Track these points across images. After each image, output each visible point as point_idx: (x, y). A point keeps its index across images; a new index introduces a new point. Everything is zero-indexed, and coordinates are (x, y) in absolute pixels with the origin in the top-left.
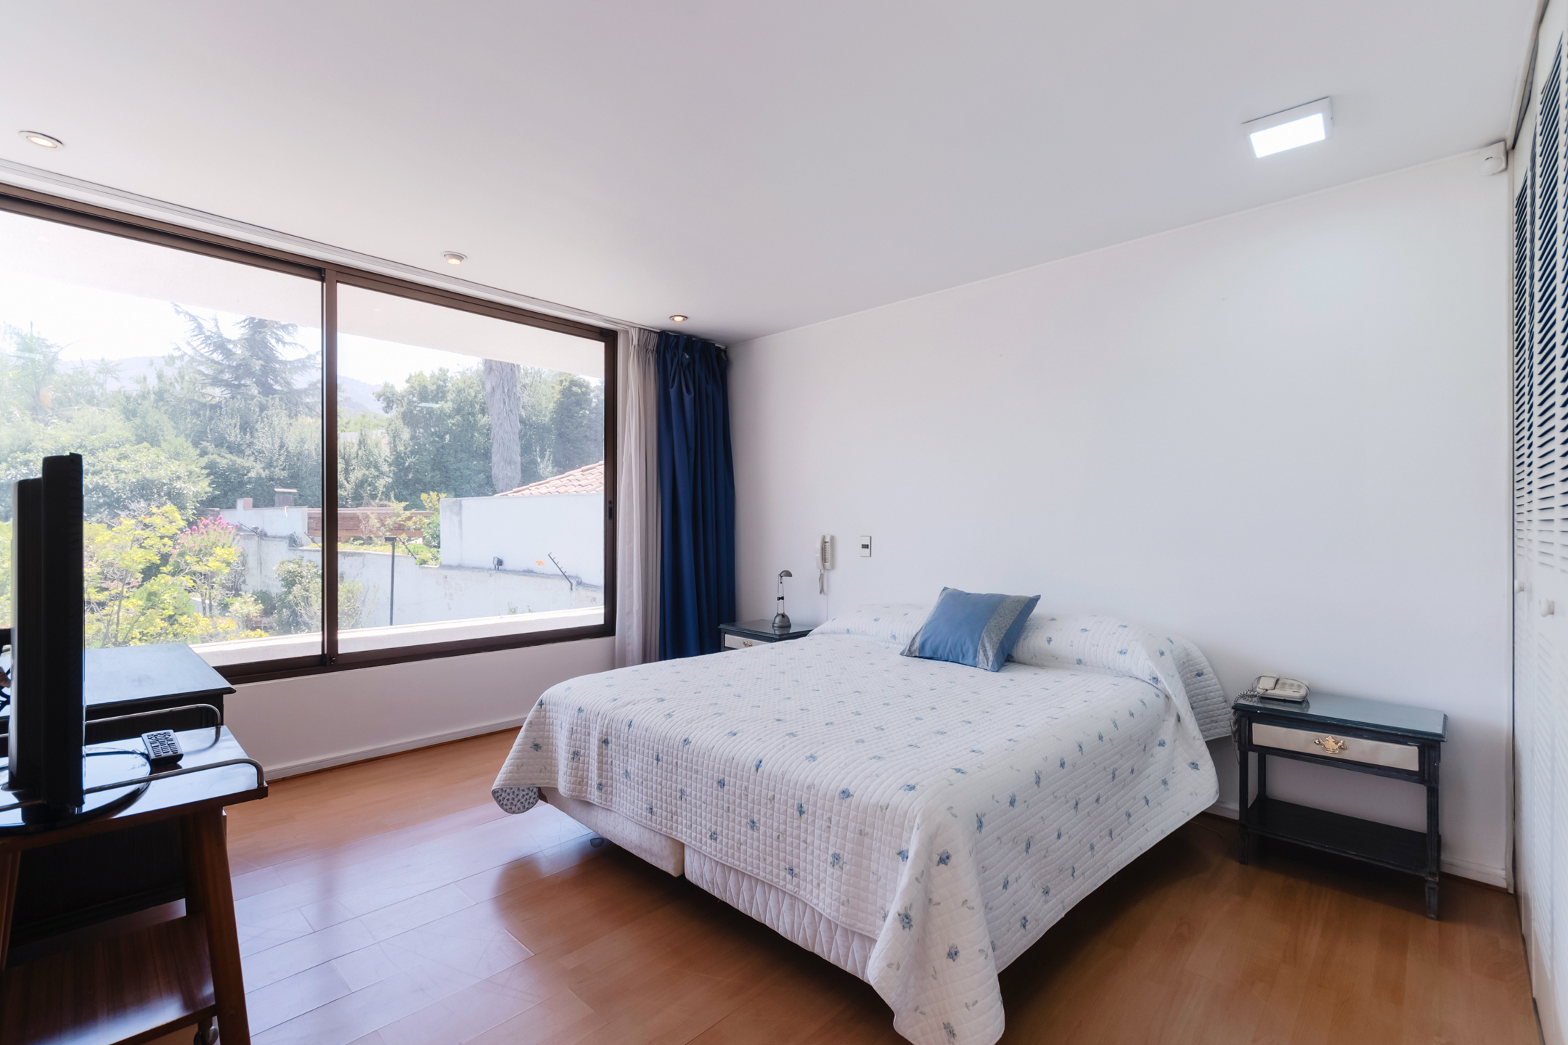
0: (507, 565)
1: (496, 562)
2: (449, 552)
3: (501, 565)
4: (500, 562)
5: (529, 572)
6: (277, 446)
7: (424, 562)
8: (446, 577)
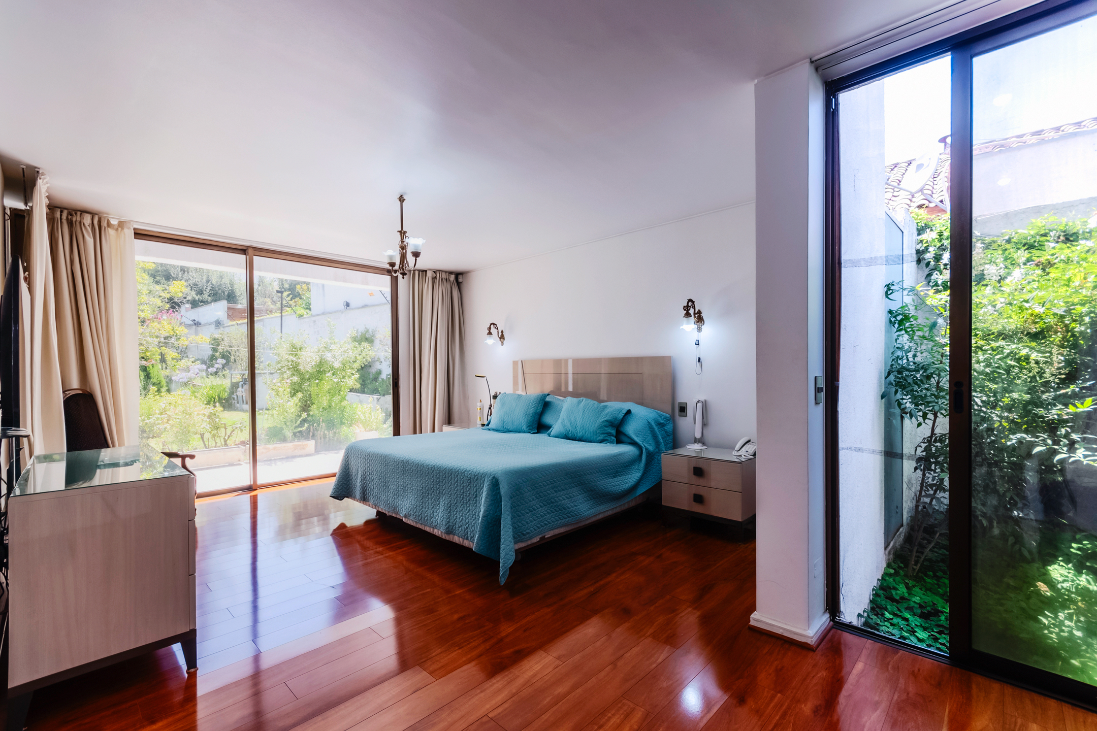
0: (352, 305)
1: (345, 305)
2: (316, 307)
3: (348, 306)
4: (348, 305)
5: (365, 306)
6: (205, 280)
7: (301, 316)
8: (315, 321)
